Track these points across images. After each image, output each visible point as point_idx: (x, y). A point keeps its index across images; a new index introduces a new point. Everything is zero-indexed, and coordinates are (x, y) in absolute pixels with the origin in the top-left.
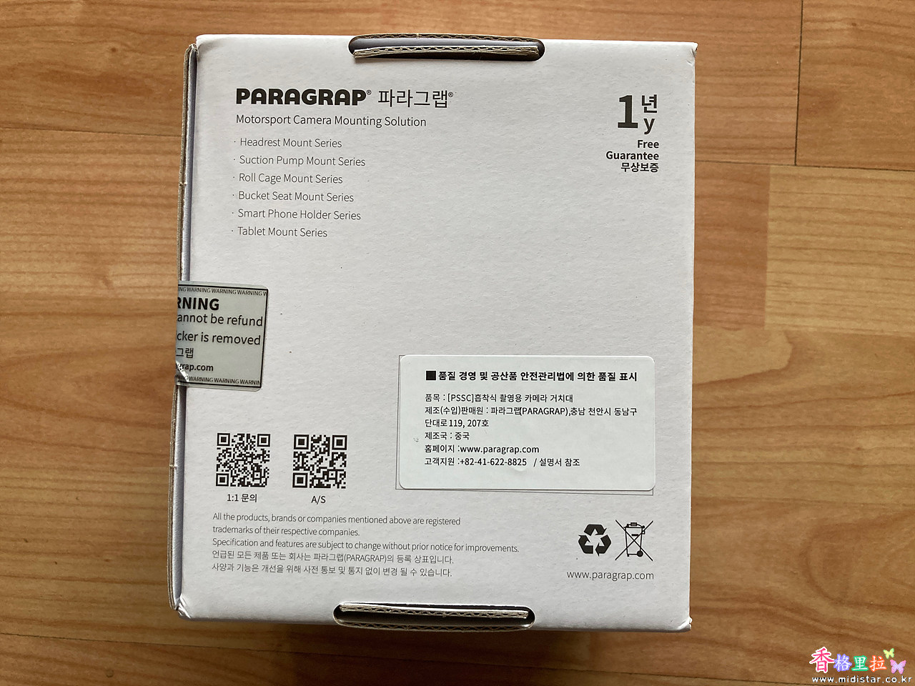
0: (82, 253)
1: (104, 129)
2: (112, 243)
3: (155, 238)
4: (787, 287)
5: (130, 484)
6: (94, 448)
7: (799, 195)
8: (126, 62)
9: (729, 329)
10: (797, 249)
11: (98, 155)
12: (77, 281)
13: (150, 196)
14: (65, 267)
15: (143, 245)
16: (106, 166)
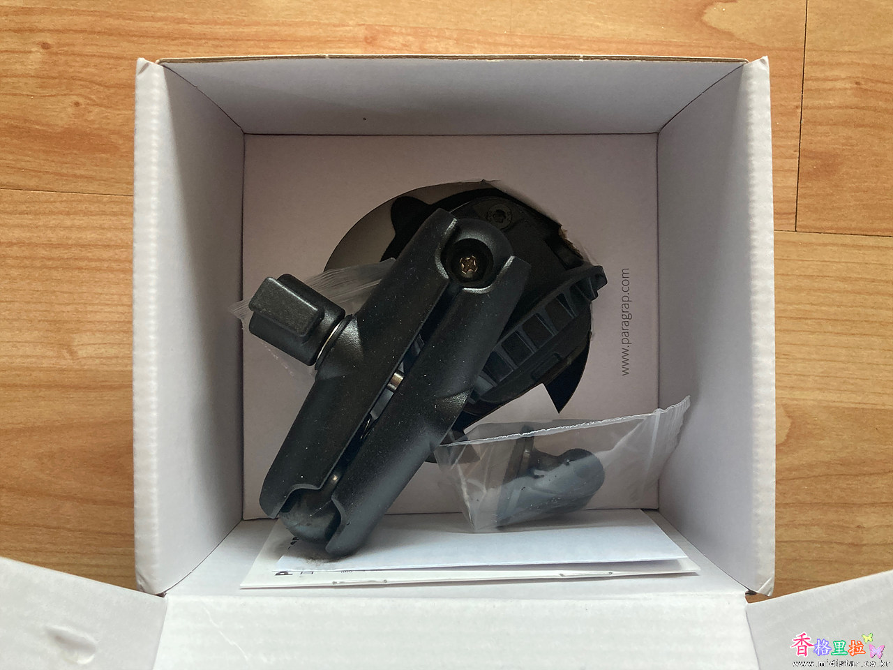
0: (44, 321)
1: (67, 188)
2: (78, 311)
3: (123, 305)
4: (786, 359)
5: (97, 566)
6: (59, 528)
7: (800, 262)
8: (91, 117)
10: (797, 318)
11: (61, 217)
12: (39, 350)
13: (117, 260)
14: (27, 336)
15: (109, 312)
16: (70, 228)
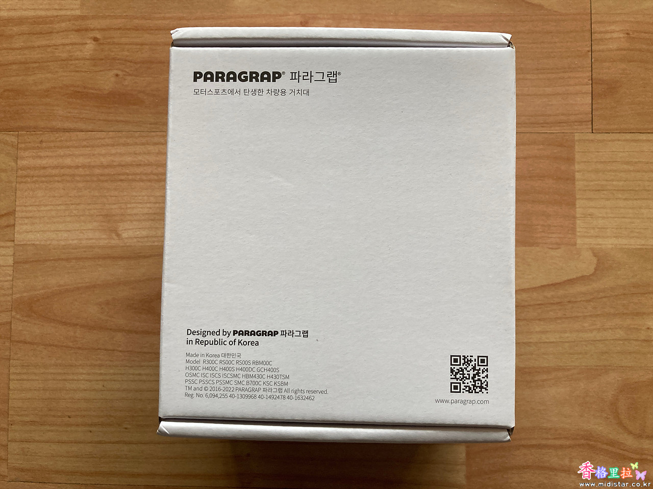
0: (100, 215)
1: (112, 129)
2: (121, 209)
3: (150, 203)
4: (592, 218)
5: (140, 374)
6: (114, 350)
7: (597, 153)
8: (126, 83)
9: (552, 249)
10: (596, 191)
11: (109, 148)
12: (97, 235)
13: (146, 174)
14: (90, 226)
15: (141, 208)
16: (115, 155)
